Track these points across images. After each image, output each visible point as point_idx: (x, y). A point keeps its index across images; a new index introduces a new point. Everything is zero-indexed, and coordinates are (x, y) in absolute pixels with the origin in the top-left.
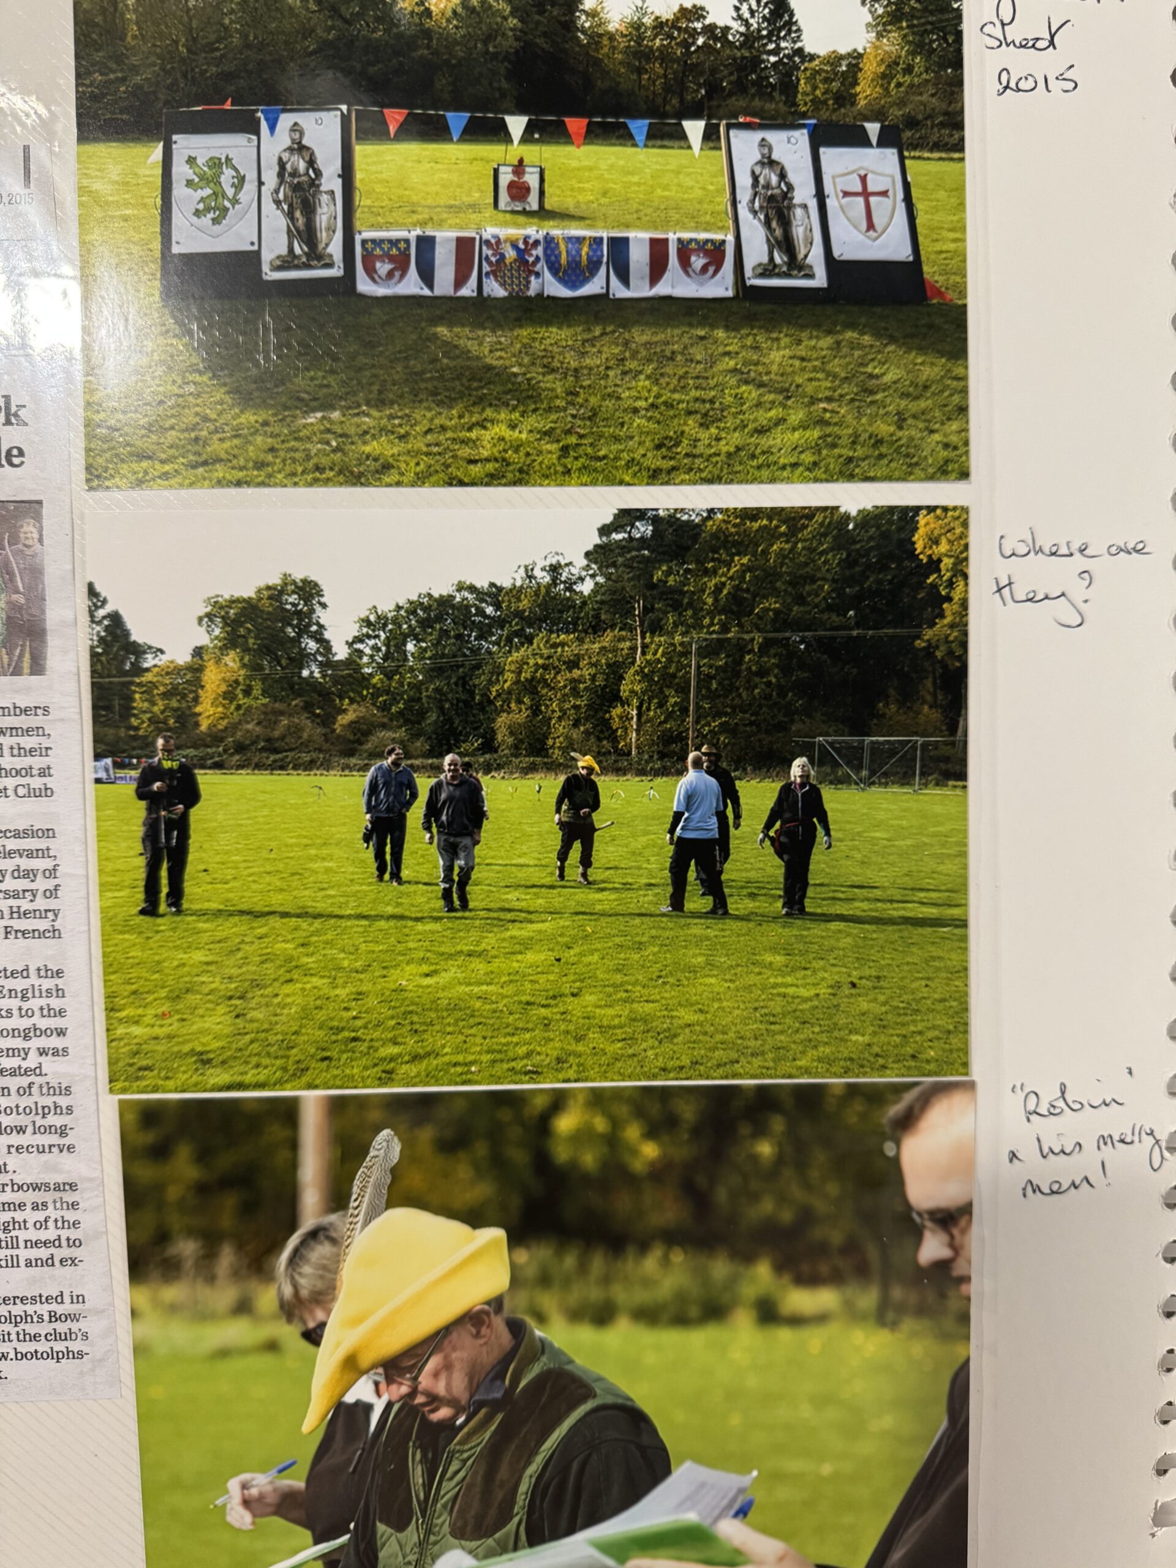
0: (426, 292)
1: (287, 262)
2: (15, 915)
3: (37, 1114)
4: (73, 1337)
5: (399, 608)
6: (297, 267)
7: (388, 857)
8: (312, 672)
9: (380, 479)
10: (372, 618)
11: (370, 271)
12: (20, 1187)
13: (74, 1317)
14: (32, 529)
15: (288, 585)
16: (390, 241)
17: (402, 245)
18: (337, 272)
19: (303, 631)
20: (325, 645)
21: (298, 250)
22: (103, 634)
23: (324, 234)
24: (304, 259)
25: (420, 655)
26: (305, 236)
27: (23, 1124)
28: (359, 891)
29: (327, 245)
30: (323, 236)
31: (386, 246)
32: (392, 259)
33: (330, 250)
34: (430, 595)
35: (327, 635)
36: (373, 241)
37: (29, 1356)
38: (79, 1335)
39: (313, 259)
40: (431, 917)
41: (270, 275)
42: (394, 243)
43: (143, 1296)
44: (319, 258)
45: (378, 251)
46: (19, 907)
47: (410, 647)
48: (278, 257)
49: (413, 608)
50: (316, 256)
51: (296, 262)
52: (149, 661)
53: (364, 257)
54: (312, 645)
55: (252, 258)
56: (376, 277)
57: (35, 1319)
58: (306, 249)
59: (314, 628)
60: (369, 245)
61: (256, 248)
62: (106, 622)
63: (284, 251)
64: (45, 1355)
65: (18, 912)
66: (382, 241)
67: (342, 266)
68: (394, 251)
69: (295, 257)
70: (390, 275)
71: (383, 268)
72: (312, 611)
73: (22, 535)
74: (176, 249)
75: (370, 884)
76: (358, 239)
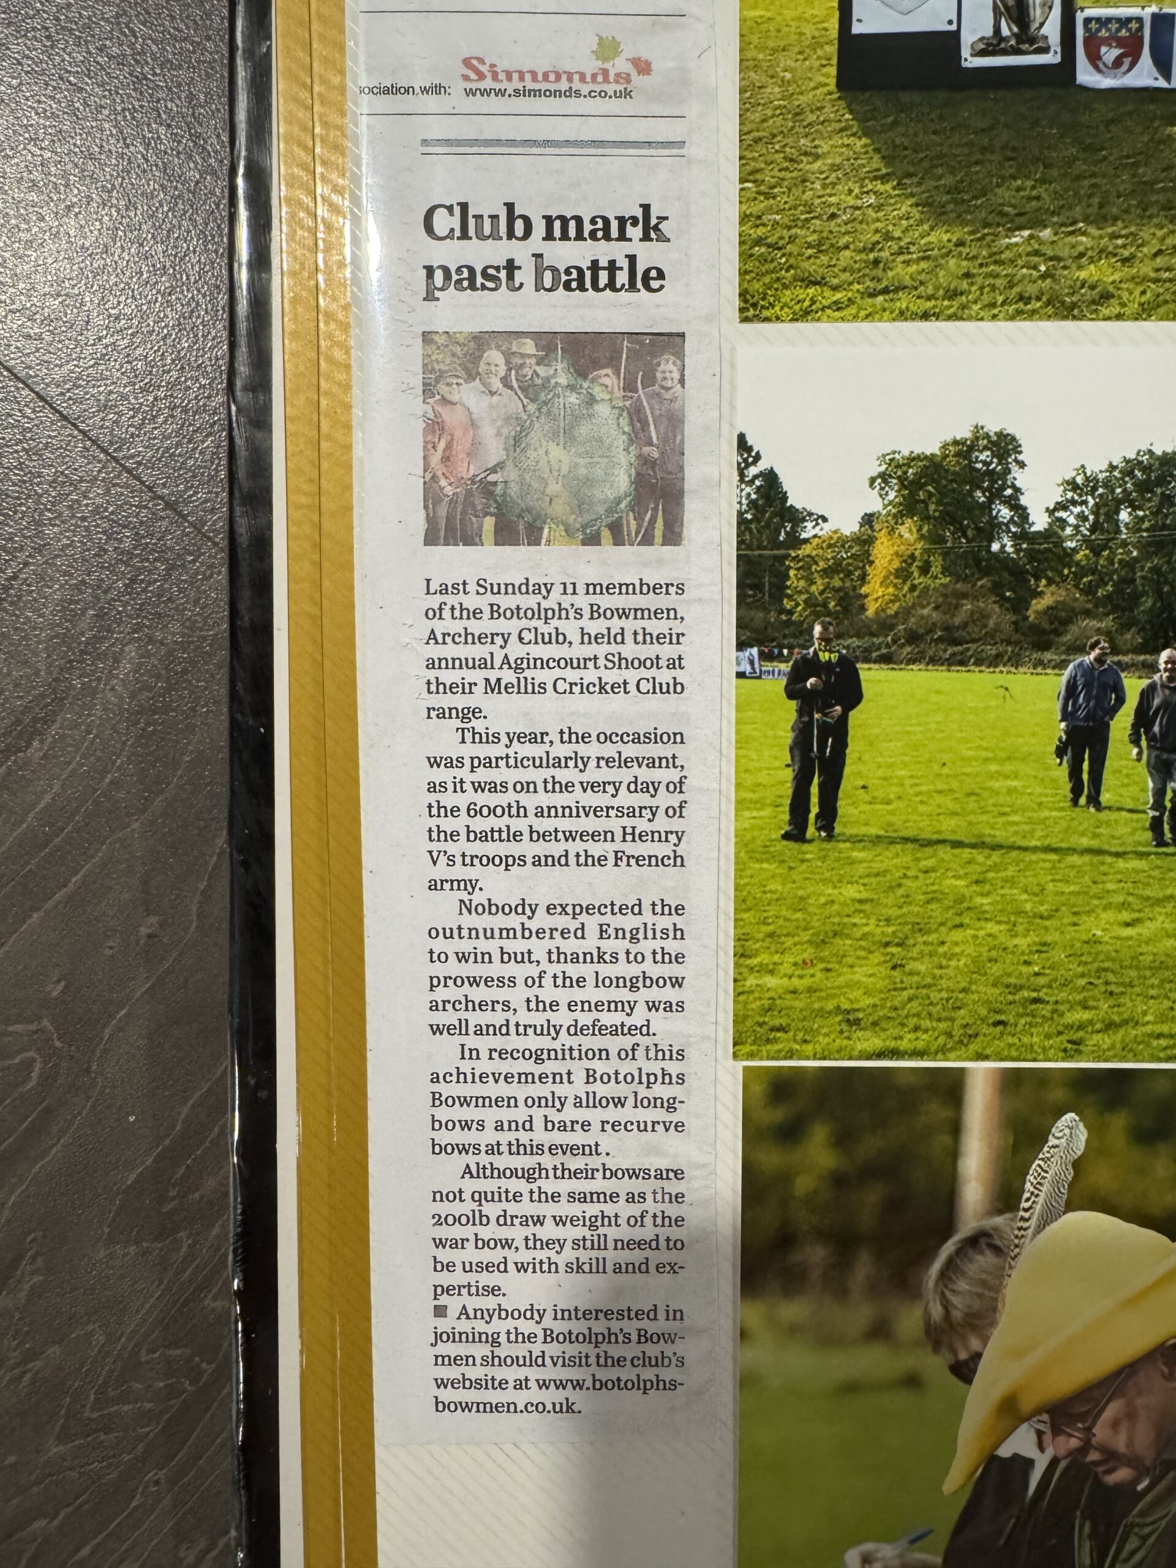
0: (1162, 83)
1: (992, 46)
2: (629, 838)
3: (640, 1082)
4: (666, 1361)
5: (1112, 467)
6: (1004, 52)
7: (1085, 777)
8: (1003, 546)
9: (1096, 310)
10: (1079, 480)
11: (1094, 58)
12: (614, 1174)
13: (669, 1338)
14: (671, 367)
15: (979, 439)
16: (1118, 20)
17: (1134, 25)
18: (1051, 58)
19: (995, 495)
20: (1021, 513)
21: (1005, 31)
22: (754, 496)
23: (1038, 11)
24: (1013, 42)
25: (1135, 527)
26: (1015, 13)
27: (622, 1096)
28: (1047, 818)
29: (1042, 25)
30: (1037, 14)
31: (1114, 26)
32: (1120, 42)
33: (1044, 31)
34: (1150, 452)
35: (1024, 501)
36: (1098, 20)
37: (610, 1385)
38: (674, 1360)
39: (1024, 42)
40: (1135, 853)
41: (971, 61)
42: (1124, 22)
43: (755, 1314)
44: (1032, 41)
45: (1103, 33)
46: (634, 828)
47: (1124, 516)
48: (982, 39)
49: (1130, 467)
50: (1027, 39)
51: (1003, 45)
52: (809, 530)
53: (1087, 41)
54: (1005, 513)
55: (950, 40)
56: (1101, 66)
57: (621, 1338)
58: (1015, 30)
59: (1009, 492)
60: (1093, 26)
61: (954, 27)
62: (758, 483)
63: (989, 32)
64: (630, 1385)
65: (633, 834)
66: (1109, 20)
67: (1059, 50)
68: (1123, 33)
69: (1002, 39)
70: (1118, 63)
71: (1110, 54)
72: (1008, 471)
73: (659, 375)
74: (857, 29)
75: (1062, 809)
76: (1080, 17)
